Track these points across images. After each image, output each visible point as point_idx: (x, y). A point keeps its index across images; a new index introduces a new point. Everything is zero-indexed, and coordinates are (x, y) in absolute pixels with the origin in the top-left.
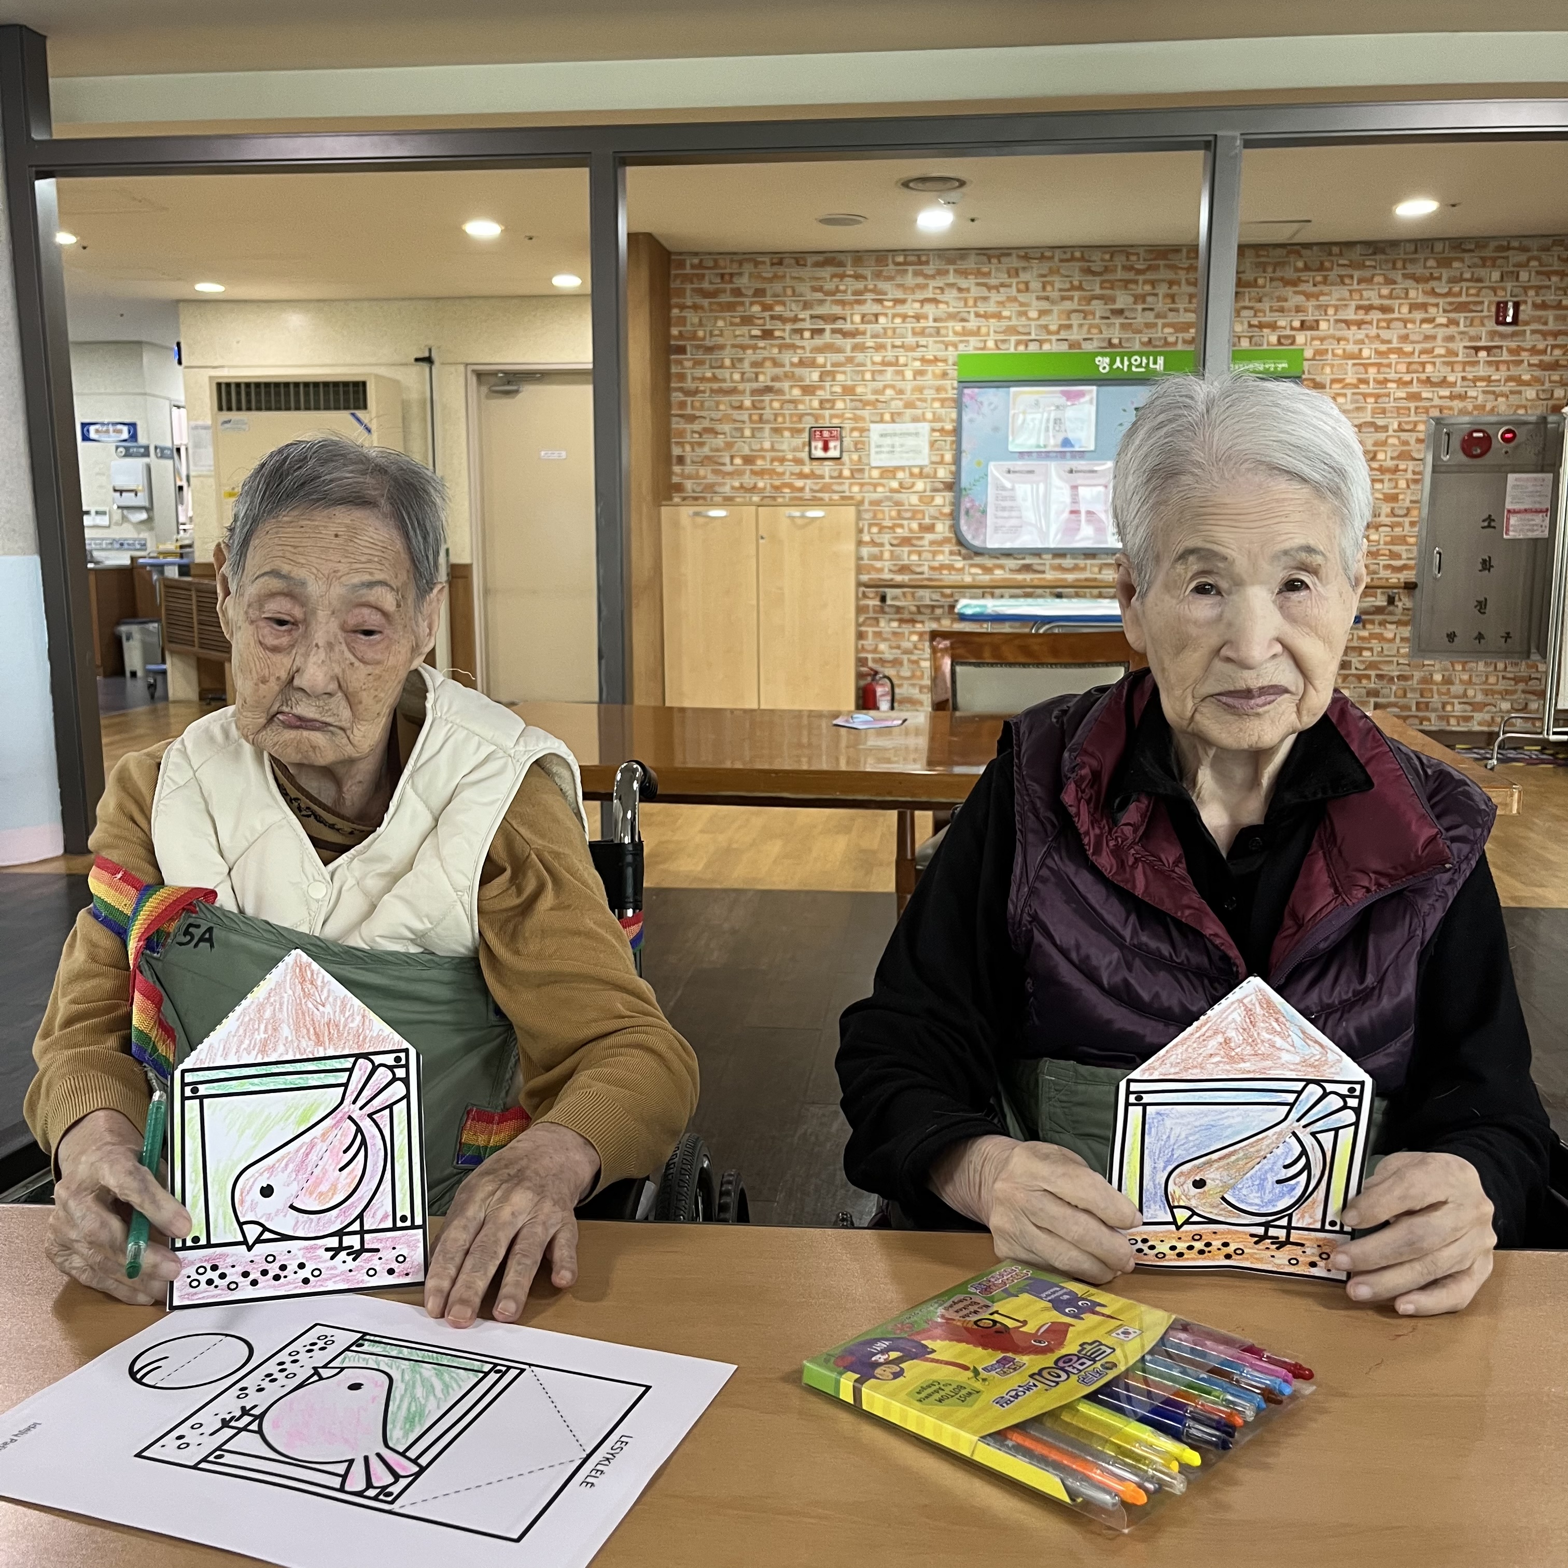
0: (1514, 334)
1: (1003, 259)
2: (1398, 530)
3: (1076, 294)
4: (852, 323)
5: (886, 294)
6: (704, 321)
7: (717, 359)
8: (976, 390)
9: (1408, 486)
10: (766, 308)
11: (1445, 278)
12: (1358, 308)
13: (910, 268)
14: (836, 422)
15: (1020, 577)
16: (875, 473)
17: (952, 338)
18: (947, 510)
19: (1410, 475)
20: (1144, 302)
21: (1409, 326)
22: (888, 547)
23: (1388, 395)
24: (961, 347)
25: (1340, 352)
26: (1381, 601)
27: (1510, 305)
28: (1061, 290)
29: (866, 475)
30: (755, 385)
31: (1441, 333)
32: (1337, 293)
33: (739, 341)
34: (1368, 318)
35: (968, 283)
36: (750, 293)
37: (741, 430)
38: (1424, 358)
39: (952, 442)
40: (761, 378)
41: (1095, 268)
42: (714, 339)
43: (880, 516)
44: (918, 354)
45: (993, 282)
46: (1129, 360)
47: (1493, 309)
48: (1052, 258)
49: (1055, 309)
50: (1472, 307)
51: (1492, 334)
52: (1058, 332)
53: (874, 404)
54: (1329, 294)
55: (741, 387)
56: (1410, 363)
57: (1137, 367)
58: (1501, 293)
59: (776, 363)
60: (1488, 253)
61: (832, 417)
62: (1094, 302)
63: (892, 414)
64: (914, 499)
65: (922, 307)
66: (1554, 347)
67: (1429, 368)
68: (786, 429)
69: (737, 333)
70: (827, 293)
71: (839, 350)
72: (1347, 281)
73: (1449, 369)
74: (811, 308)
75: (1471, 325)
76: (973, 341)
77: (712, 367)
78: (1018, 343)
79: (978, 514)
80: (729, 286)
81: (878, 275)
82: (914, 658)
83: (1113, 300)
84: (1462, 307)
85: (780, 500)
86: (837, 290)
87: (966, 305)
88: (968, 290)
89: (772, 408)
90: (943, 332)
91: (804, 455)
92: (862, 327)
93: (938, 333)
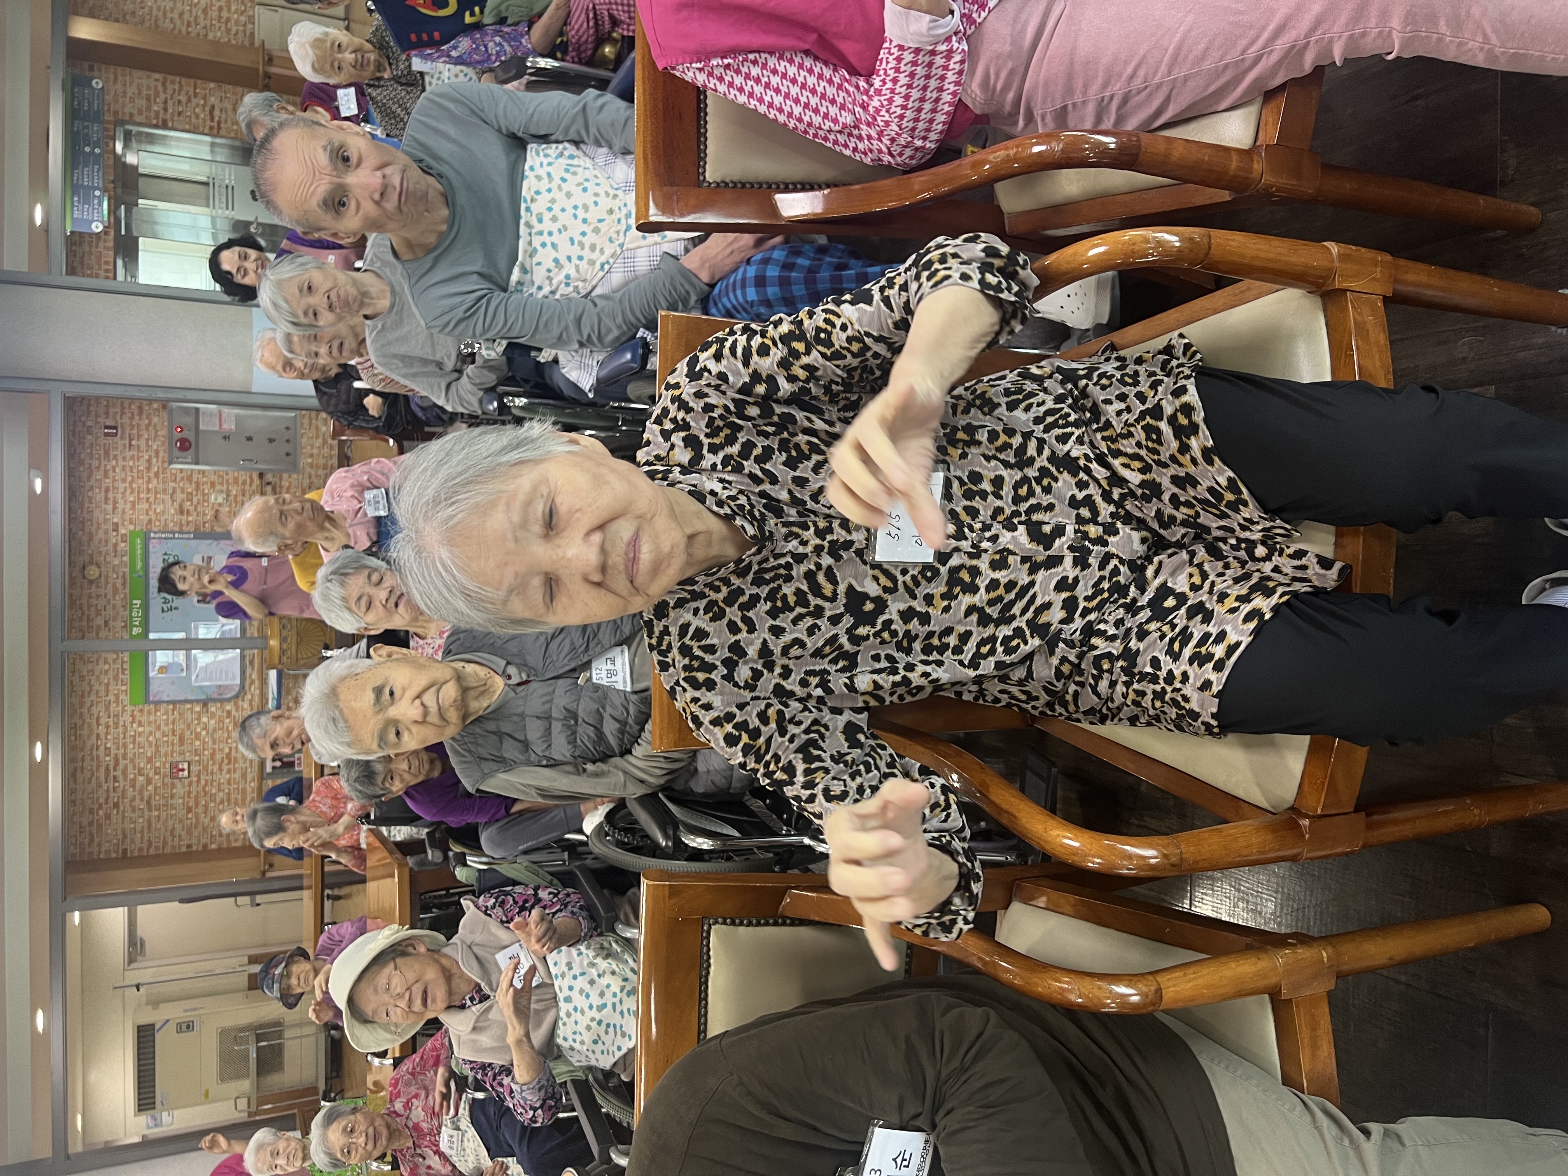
0: (123, 428)
2: (231, 481)
4: (110, 761)
5: (93, 744)
6: (108, 840)
7: (131, 832)
8: (150, 695)
9: (206, 476)
10: (101, 807)
11: (90, 462)
12: (106, 503)
13: (79, 732)
14: (167, 766)
17: (120, 708)
18: (218, 705)
19: (200, 476)
20: (101, 610)
21: (117, 478)
23: (156, 487)
24: (125, 703)
25: (131, 512)
26: (269, 489)
27: (106, 430)
28: (93, 653)
29: (198, 748)
30: (146, 810)
31: (121, 463)
32: (98, 515)
33: (120, 820)
34: (112, 499)
35: (88, 701)
36: (91, 816)
38: (135, 471)
39: (180, 705)
40: (142, 807)
41: (80, 635)
42: (118, 834)
43: (221, 739)
44: (129, 725)
45: (87, 689)
47: (108, 438)
48: (74, 658)
49: (104, 655)
51: (122, 438)
52: (118, 654)
53: (157, 746)
54: (98, 518)
55: (146, 817)
56: (138, 477)
57: (138, 614)
58: (99, 435)
59: (133, 800)
60: (76, 441)
61: (164, 768)
62: (100, 635)
63: (164, 736)
65: (101, 725)
66: (130, 409)
67: (141, 468)
68: (171, 791)
69: (115, 822)
70: (93, 775)
71: (126, 767)
72: (91, 509)
73: (141, 458)
74: (101, 783)
75: (117, 449)
76: (122, 697)
77: (135, 834)
78: (123, 674)
79: (221, 689)
80: (87, 828)
81: (82, 749)
83: (99, 626)
84: (107, 453)
86: (91, 770)
87: (101, 702)
88: (92, 701)
89: (159, 800)
90: (116, 713)
91: (186, 781)
92: (113, 755)
93: (117, 716)
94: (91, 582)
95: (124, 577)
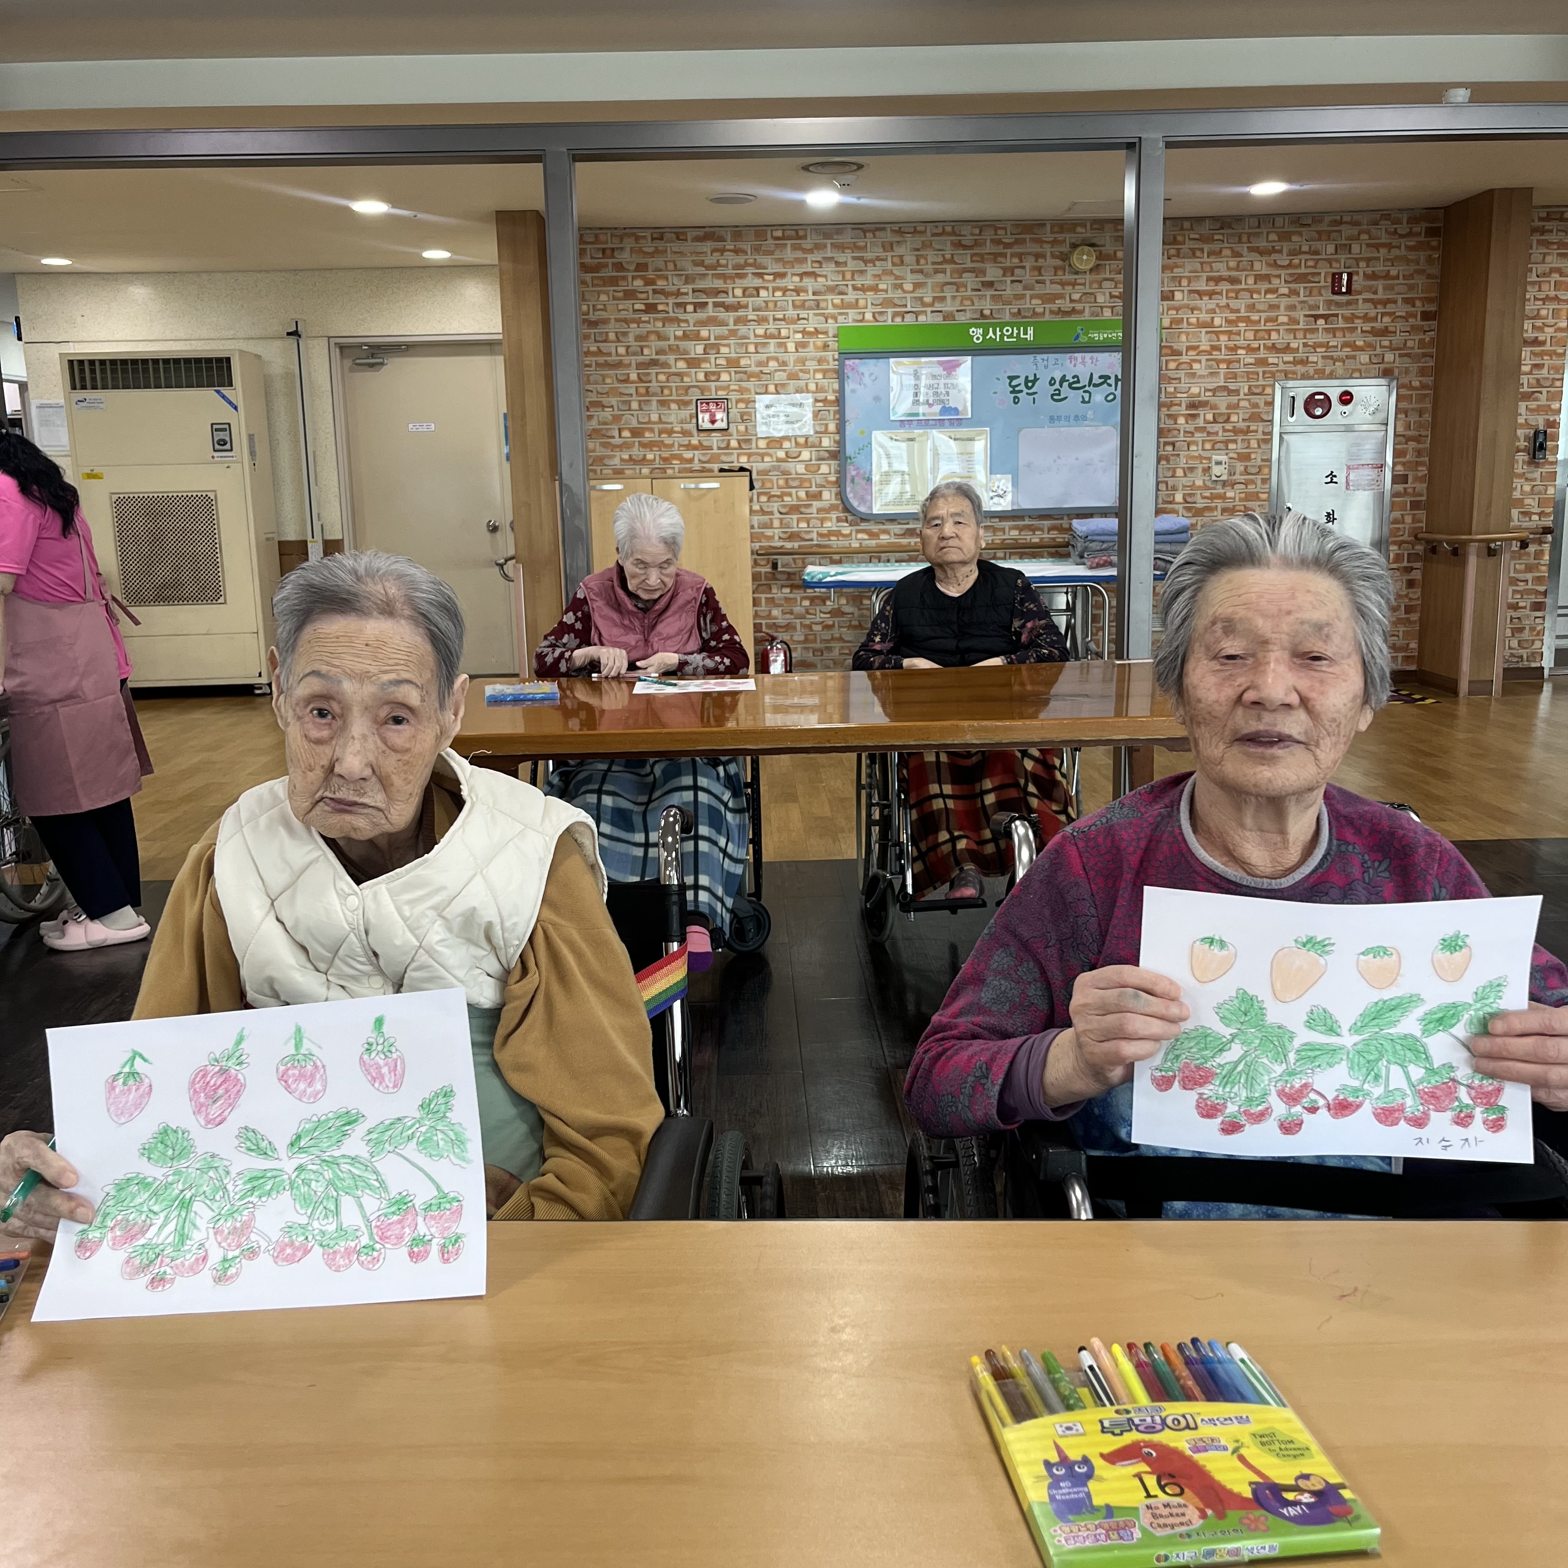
0: (1349, 303)
1: (877, 233)
2: (1251, 488)
3: (948, 267)
4: (734, 296)
5: (765, 268)
6: (587, 296)
7: (601, 333)
8: (857, 361)
9: (1259, 447)
10: (649, 282)
11: (1285, 251)
12: (1209, 279)
13: (789, 242)
14: (721, 394)
15: (904, 541)
16: (762, 444)
17: (831, 311)
18: (833, 478)
19: (1260, 436)
20: (1013, 275)
21: (1255, 296)
22: (777, 515)
23: (1239, 361)
24: (840, 319)
25: (1194, 321)
27: (1345, 277)
28: (934, 263)
29: (754, 445)
30: (640, 358)
31: (1284, 302)
32: (1190, 265)
33: (623, 315)
34: (1218, 288)
35: (846, 257)
36: (633, 267)
37: (630, 402)
38: (1270, 326)
39: (835, 412)
40: (646, 351)
41: (968, 240)
42: (597, 313)
43: (768, 485)
44: (799, 326)
45: (869, 255)
46: (1001, 331)
47: (1329, 280)
48: (924, 232)
49: (930, 281)
50: (1310, 277)
51: (1329, 303)
52: (932, 305)
53: (758, 375)
54: (1182, 266)
55: (626, 360)
56: (1257, 331)
57: (1008, 337)
58: (1335, 265)
59: (660, 337)
60: (1324, 227)
61: (717, 389)
62: (964, 275)
63: (776, 386)
64: (801, 468)
65: (801, 280)
66: (1383, 315)
67: (1274, 335)
68: (673, 401)
69: (620, 307)
70: (708, 268)
71: (723, 324)
72: (1198, 253)
73: (1292, 336)
74: (693, 282)
75: (1310, 295)
76: (852, 313)
77: (596, 341)
78: (895, 315)
79: (863, 482)
80: (610, 261)
81: (757, 250)
82: (808, 622)
83: (983, 272)
84: (1301, 278)
85: (670, 472)
86: (719, 264)
87: (844, 279)
88: (845, 264)
89: (658, 381)
90: (822, 305)
91: (692, 427)
92: (744, 300)
93: (818, 307)
94: (1065, 257)
95: (1074, 311)
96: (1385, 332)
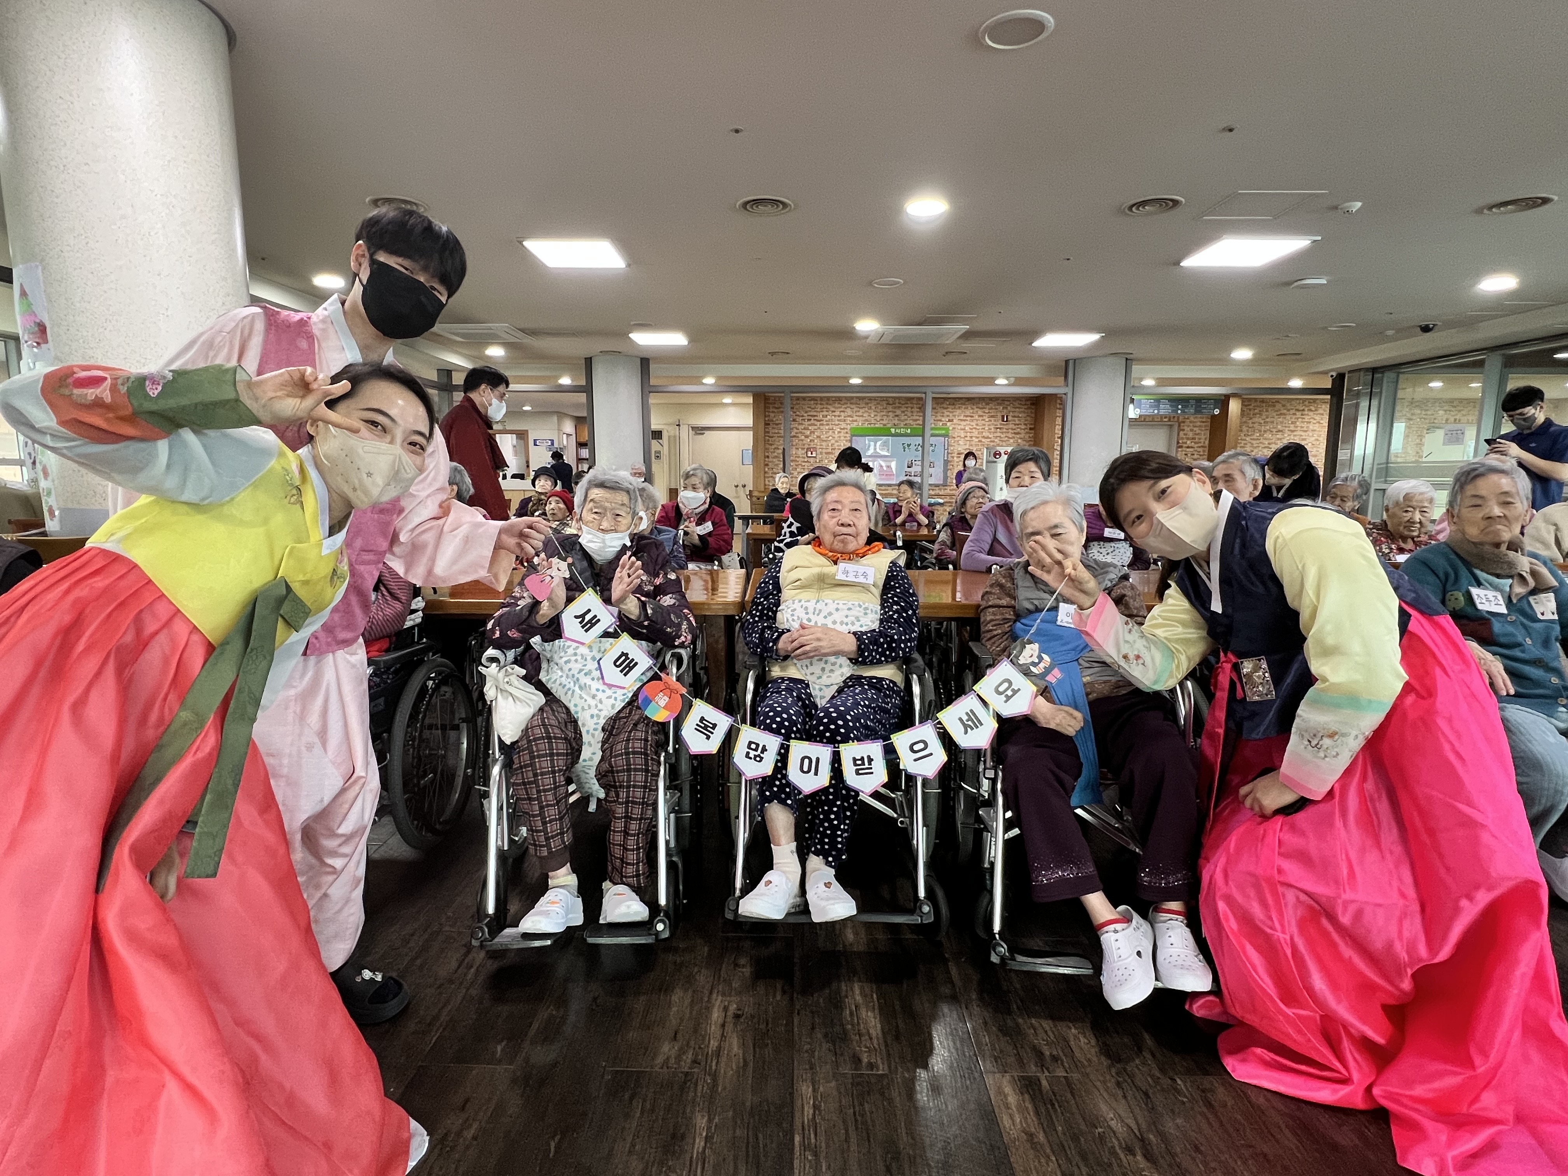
0: (1007, 424)
1: (864, 400)
3: (885, 411)
4: (820, 417)
5: (829, 410)
10: (794, 412)
11: (987, 408)
12: (964, 416)
13: (837, 402)
14: (815, 446)
17: (849, 422)
20: (904, 413)
24: (852, 425)
25: (959, 428)
27: (1006, 416)
28: (880, 410)
30: (790, 435)
31: (987, 423)
32: (958, 412)
33: (786, 422)
34: (967, 419)
35: (854, 406)
38: (982, 430)
40: (792, 433)
41: (891, 402)
44: (839, 427)
45: (861, 406)
46: (900, 430)
47: (1001, 417)
48: (878, 400)
49: (879, 414)
50: (995, 417)
51: (1001, 424)
52: (880, 423)
53: (826, 441)
54: (956, 412)
56: (979, 432)
57: (903, 432)
58: (1003, 413)
59: (797, 429)
60: (999, 402)
61: (813, 444)
62: (890, 413)
63: (831, 444)
65: (840, 413)
66: (1018, 428)
67: (984, 433)
68: (800, 448)
69: (786, 419)
70: (812, 409)
71: (816, 425)
72: (961, 408)
73: (990, 434)
74: (808, 413)
75: (995, 421)
76: (855, 423)
78: (868, 424)
81: (827, 404)
83: (895, 412)
84: (992, 417)
86: (815, 408)
87: (853, 413)
88: (854, 409)
89: (795, 442)
90: (846, 420)
91: (805, 456)
92: (823, 419)
96: (1018, 433)
